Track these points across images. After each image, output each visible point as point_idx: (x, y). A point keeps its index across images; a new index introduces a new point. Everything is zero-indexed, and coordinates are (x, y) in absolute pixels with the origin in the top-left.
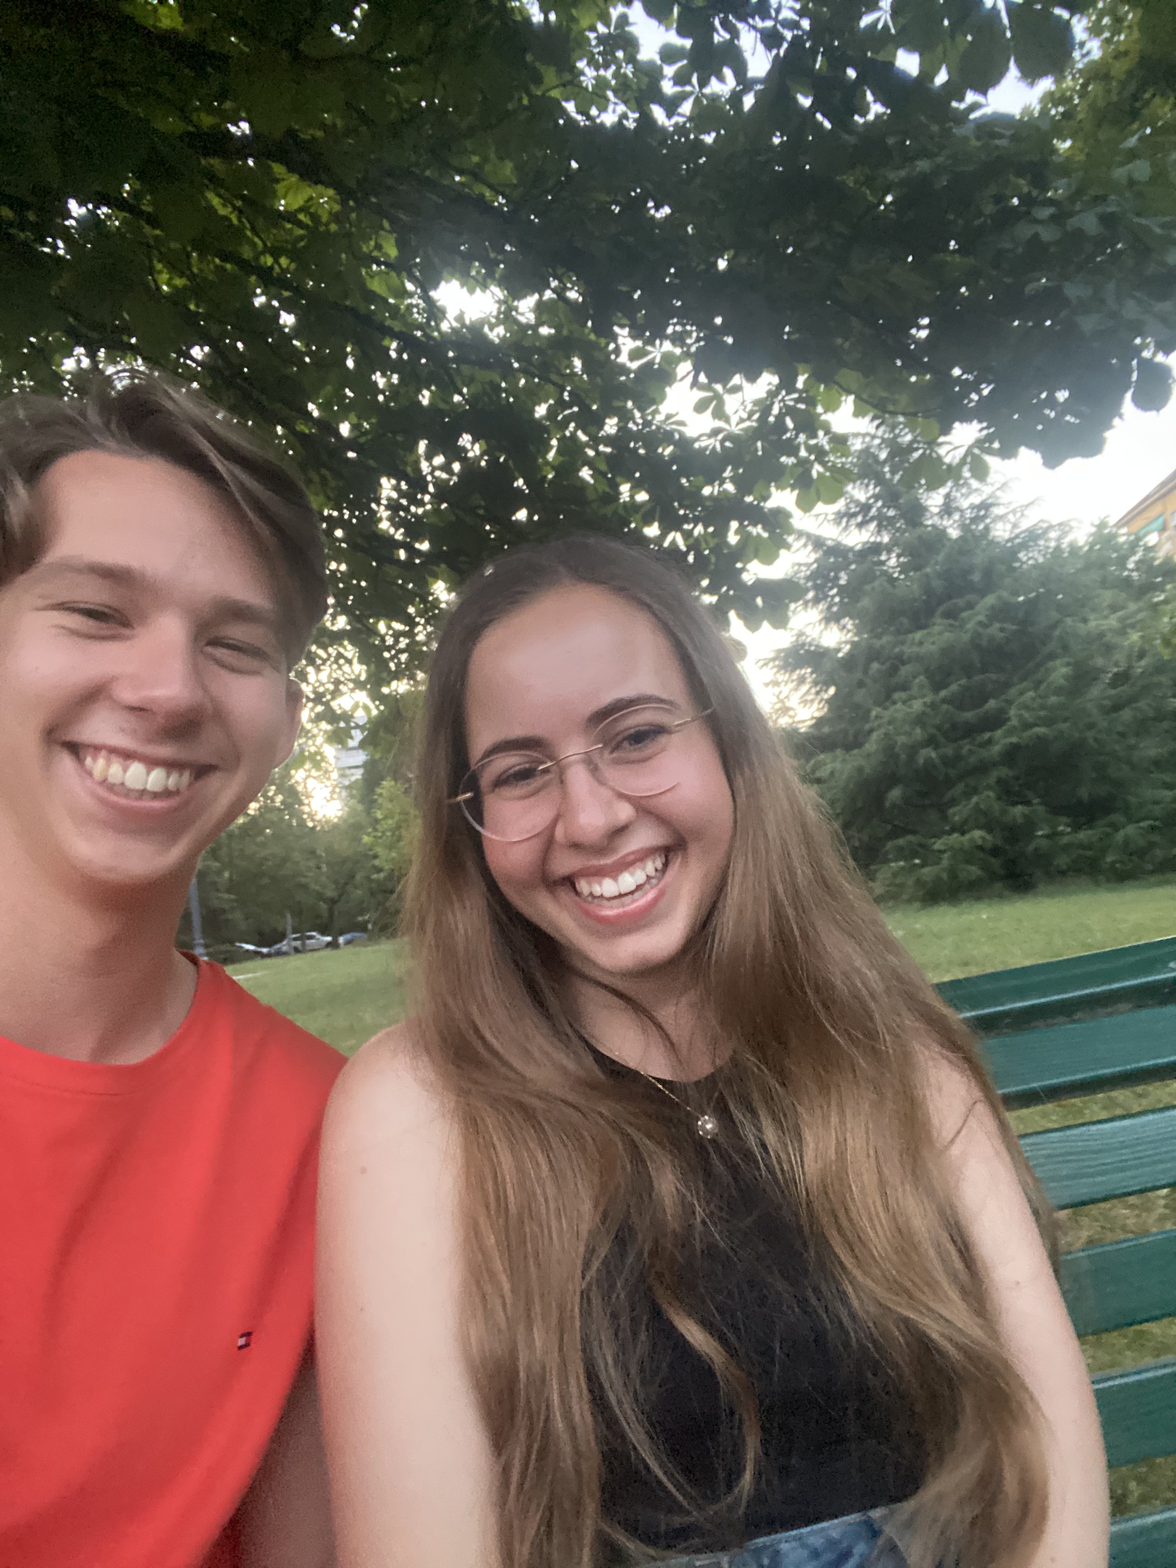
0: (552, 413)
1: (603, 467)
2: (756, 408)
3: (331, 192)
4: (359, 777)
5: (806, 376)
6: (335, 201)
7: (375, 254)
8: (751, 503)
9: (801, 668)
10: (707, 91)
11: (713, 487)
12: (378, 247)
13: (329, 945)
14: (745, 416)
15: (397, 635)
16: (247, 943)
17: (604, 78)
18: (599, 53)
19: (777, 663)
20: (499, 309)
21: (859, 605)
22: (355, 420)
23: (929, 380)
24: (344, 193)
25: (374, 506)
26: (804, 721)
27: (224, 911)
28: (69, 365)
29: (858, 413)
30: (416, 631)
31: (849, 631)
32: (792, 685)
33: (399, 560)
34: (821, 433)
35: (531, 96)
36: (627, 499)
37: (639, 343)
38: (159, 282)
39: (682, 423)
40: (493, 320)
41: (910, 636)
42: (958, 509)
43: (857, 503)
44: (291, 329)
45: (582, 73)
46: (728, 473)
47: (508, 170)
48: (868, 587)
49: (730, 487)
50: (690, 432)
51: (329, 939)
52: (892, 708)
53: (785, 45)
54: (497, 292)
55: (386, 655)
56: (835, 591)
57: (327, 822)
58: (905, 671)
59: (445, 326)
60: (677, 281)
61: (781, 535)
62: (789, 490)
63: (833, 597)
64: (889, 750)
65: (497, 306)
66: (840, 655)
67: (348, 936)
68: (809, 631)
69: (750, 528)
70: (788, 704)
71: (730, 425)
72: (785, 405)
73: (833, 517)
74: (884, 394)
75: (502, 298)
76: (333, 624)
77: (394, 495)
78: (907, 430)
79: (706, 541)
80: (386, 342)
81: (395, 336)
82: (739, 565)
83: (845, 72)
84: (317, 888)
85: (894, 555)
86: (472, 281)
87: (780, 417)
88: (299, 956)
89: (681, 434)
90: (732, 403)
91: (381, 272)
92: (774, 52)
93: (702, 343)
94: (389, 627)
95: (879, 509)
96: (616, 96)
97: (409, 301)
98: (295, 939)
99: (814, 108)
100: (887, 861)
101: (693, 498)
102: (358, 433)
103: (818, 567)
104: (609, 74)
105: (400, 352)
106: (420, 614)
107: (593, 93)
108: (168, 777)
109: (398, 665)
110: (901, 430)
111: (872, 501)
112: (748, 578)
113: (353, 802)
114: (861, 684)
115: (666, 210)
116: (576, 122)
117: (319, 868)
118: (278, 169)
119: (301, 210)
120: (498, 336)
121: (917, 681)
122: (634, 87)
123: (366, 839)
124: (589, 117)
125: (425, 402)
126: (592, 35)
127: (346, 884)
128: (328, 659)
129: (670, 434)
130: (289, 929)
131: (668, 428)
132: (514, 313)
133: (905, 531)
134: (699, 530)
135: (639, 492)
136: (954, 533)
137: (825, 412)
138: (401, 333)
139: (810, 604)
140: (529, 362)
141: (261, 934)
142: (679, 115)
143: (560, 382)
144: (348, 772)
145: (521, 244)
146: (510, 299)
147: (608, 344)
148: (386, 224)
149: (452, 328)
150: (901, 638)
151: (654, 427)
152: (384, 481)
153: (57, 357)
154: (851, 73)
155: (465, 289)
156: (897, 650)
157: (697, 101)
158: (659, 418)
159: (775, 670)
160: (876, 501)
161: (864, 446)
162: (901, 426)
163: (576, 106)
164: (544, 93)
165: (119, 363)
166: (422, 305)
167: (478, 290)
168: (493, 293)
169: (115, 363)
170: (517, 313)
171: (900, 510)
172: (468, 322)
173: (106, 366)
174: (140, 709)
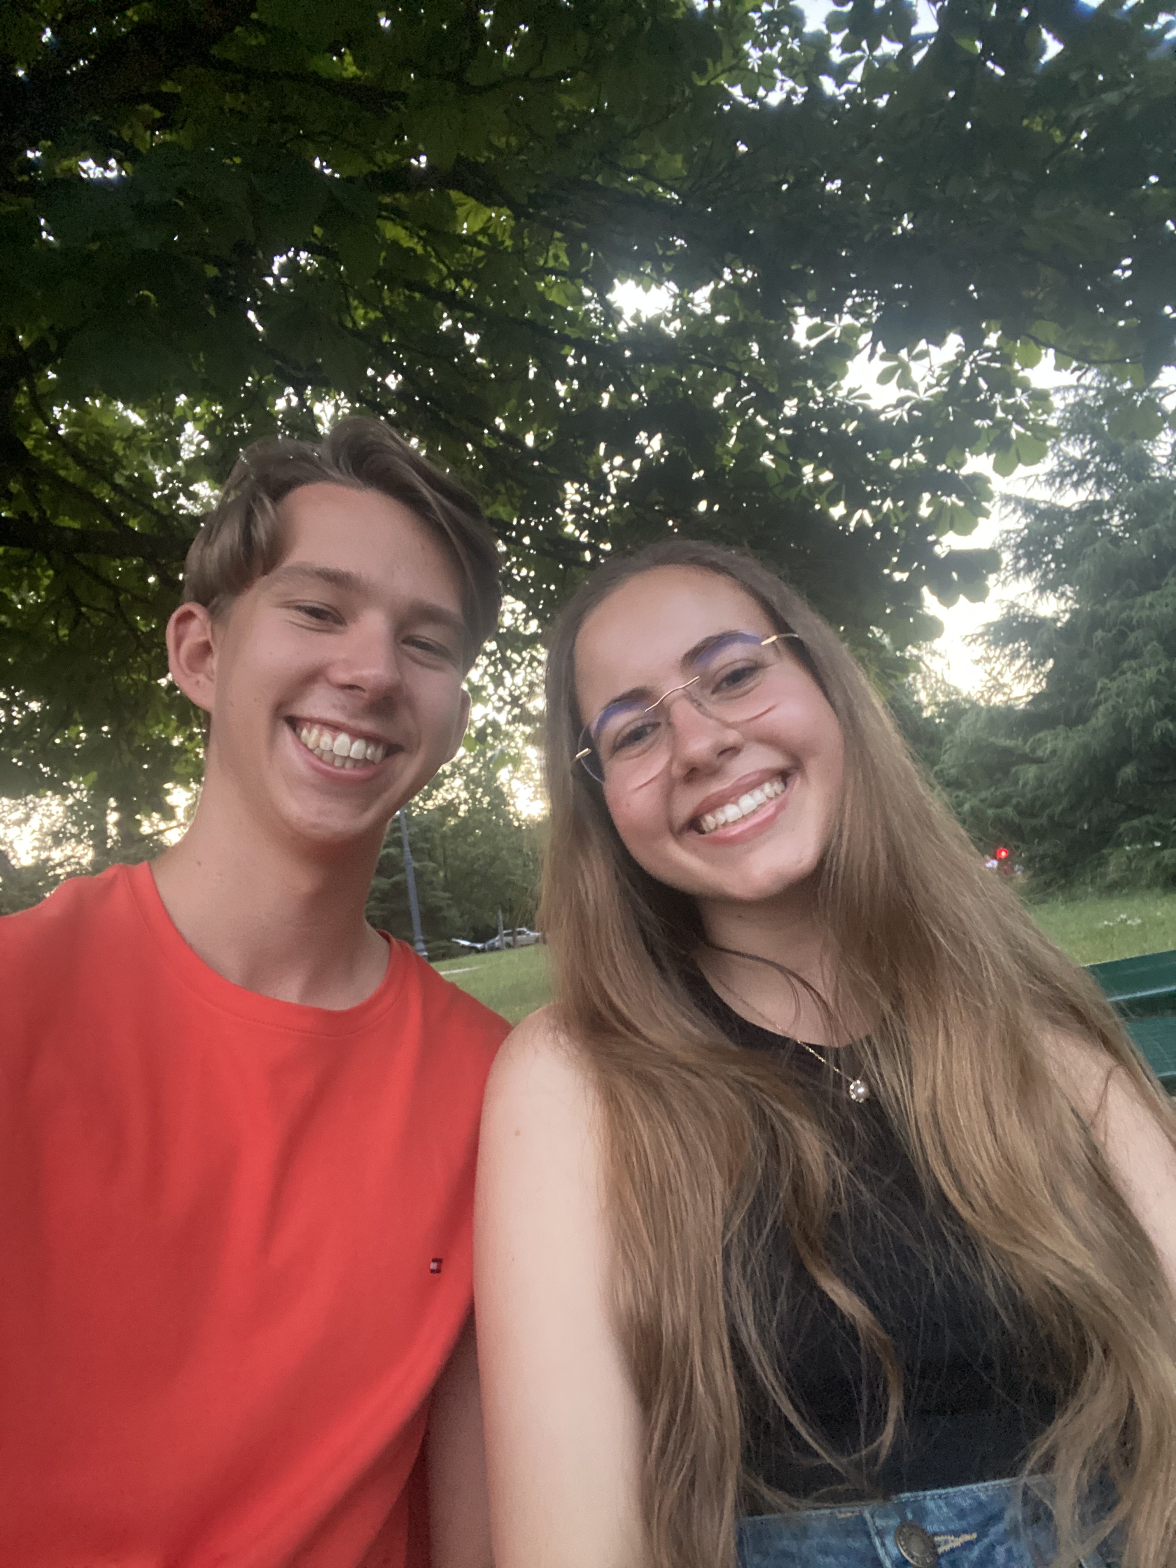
0: (729, 402)
1: (784, 449)
2: (945, 372)
3: (508, 211)
5: (998, 333)
6: (512, 219)
8: (945, 471)
9: (1014, 643)
10: (878, 53)
11: (902, 458)
13: (537, 940)
14: (934, 381)
17: (770, 56)
18: (764, 33)
19: (986, 638)
20: (675, 303)
21: (1080, 569)
22: (539, 430)
23: (1138, 324)
24: (518, 212)
25: (558, 510)
26: (1021, 698)
27: (440, 909)
28: (281, 404)
29: (1058, 368)
31: (1068, 598)
32: (1006, 661)
33: (586, 562)
34: (1018, 391)
35: (693, 87)
36: (811, 481)
37: (817, 320)
39: (866, 397)
40: (669, 315)
41: (1139, 600)
43: (1072, 460)
44: (475, 348)
45: (748, 55)
46: (917, 443)
47: (678, 163)
48: (1088, 550)
49: (920, 457)
50: (874, 405)
52: (1122, 679)
54: (672, 287)
56: (1050, 557)
58: (1133, 638)
59: (622, 327)
61: (978, 503)
62: (985, 454)
63: (1048, 564)
64: (1119, 724)
65: (672, 300)
66: (1059, 624)
68: (1021, 602)
69: (944, 498)
70: (1002, 681)
71: (918, 393)
72: (978, 366)
73: (1044, 478)
74: (1085, 343)
75: (677, 291)
76: (525, 629)
77: (578, 498)
79: (897, 517)
80: (564, 352)
81: (573, 343)
82: (931, 538)
83: (1017, 14)
85: (1117, 513)
86: (646, 279)
87: (972, 379)
88: (511, 951)
89: (865, 407)
90: (918, 371)
91: (558, 282)
93: (884, 311)
95: (1097, 465)
96: (783, 74)
97: (587, 306)
98: (507, 935)
99: (984, 55)
100: (1119, 845)
101: (882, 473)
102: (542, 442)
103: (1030, 532)
104: (774, 52)
105: (577, 357)
107: (760, 73)
108: (367, 748)
110: (1120, 378)
111: (1088, 457)
112: (941, 551)
114: (1083, 654)
115: (839, 182)
116: (744, 107)
118: (455, 195)
119: (483, 231)
120: (675, 330)
121: (1149, 647)
122: (802, 61)
124: (756, 99)
125: (605, 404)
126: (755, 16)
128: (522, 663)
129: (854, 408)
130: (501, 927)
131: (851, 403)
132: (689, 305)
133: (1129, 486)
134: (888, 504)
135: (822, 473)
137: (1023, 369)
138: (579, 339)
139: (1022, 573)
141: (474, 929)
142: (850, 82)
143: (737, 369)
145: (691, 238)
146: (685, 292)
148: (556, 234)
149: (629, 328)
150: (1129, 602)
151: (836, 404)
152: (567, 485)
153: (270, 398)
154: (1024, 13)
155: (640, 288)
156: (1124, 615)
157: (868, 65)
158: (842, 393)
159: (985, 645)
160: (1093, 457)
161: (1078, 398)
163: (743, 89)
164: (709, 83)
165: (324, 398)
166: (599, 309)
167: (653, 287)
168: (668, 288)
169: (321, 399)
170: (693, 304)
171: (1121, 463)
172: (644, 320)
173: (313, 404)
174: (351, 687)
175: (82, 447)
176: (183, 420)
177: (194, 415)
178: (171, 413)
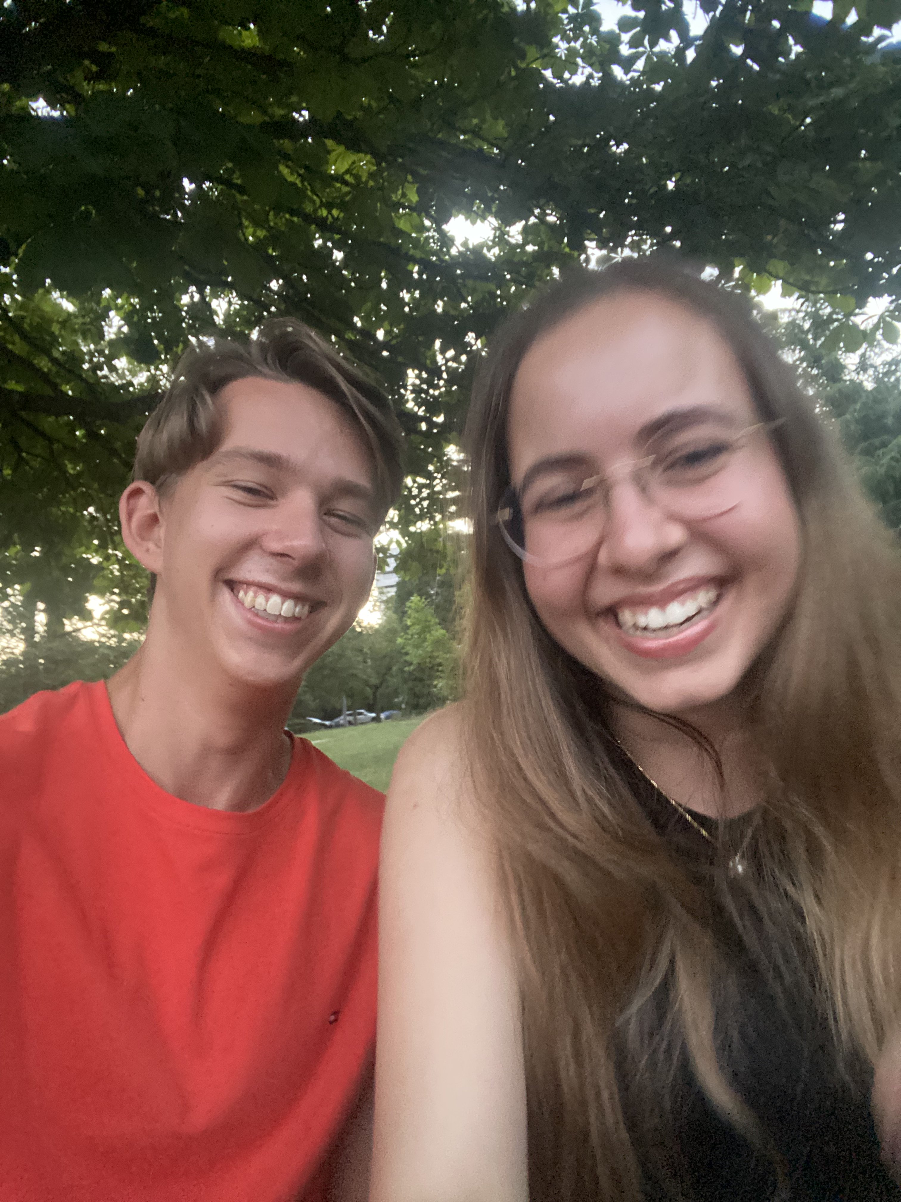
3: (369, 157)
4: (394, 594)
5: (741, 267)
6: (373, 164)
7: (402, 200)
10: (656, 49)
12: (404, 195)
13: (374, 719)
15: (420, 487)
16: (315, 717)
17: (575, 48)
18: (570, 30)
20: (495, 234)
22: (388, 328)
23: (846, 264)
24: (378, 157)
25: (402, 391)
28: (185, 299)
29: (784, 294)
30: (435, 483)
33: (421, 431)
35: (517, 68)
37: (604, 252)
38: (247, 234)
40: (490, 244)
42: (872, 366)
44: (340, 262)
45: (557, 47)
47: (500, 128)
51: (373, 715)
53: (720, 8)
54: (493, 221)
55: (413, 502)
57: (371, 628)
59: (454, 251)
60: (634, 201)
65: (493, 232)
67: (387, 713)
74: (808, 278)
75: (497, 225)
77: (418, 382)
78: (827, 304)
80: (410, 267)
81: (415, 261)
83: (771, 24)
84: (365, 677)
86: (474, 214)
88: (352, 728)
91: (406, 214)
92: (711, 14)
93: (655, 248)
94: (414, 481)
95: (804, 369)
96: (583, 62)
97: (427, 234)
98: (350, 715)
99: (746, 54)
102: (390, 338)
104: (578, 45)
105: (420, 273)
106: (437, 471)
107: (565, 61)
108: (296, 607)
109: (421, 510)
110: (822, 304)
111: (798, 363)
113: (389, 613)
115: (625, 146)
116: (552, 85)
117: (365, 662)
118: (330, 143)
119: (348, 172)
120: (494, 255)
122: (598, 52)
123: (399, 640)
124: (562, 80)
125: (440, 310)
126: (564, 16)
127: (385, 674)
130: (345, 708)
132: (506, 236)
133: (827, 386)
136: (869, 386)
137: (757, 295)
138: (421, 259)
140: (518, 273)
141: (325, 710)
142: (635, 71)
144: (385, 590)
145: (512, 185)
146: (503, 226)
147: (580, 255)
148: (410, 178)
149: (459, 252)
152: (410, 372)
153: (177, 295)
154: (776, 24)
155: (469, 221)
157: (649, 58)
160: (801, 363)
161: (791, 319)
162: (822, 301)
163: (553, 73)
164: (528, 65)
165: (220, 297)
166: (437, 236)
167: (479, 221)
168: (490, 223)
169: (217, 297)
170: (509, 236)
171: (822, 369)
172: (471, 246)
173: (211, 300)
174: (282, 555)
175: (26, 326)
176: (108, 309)
177: (116, 305)
178: (98, 303)
